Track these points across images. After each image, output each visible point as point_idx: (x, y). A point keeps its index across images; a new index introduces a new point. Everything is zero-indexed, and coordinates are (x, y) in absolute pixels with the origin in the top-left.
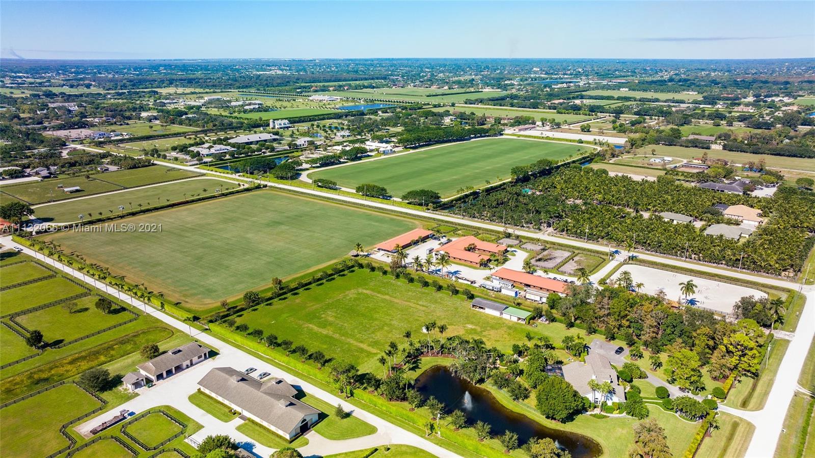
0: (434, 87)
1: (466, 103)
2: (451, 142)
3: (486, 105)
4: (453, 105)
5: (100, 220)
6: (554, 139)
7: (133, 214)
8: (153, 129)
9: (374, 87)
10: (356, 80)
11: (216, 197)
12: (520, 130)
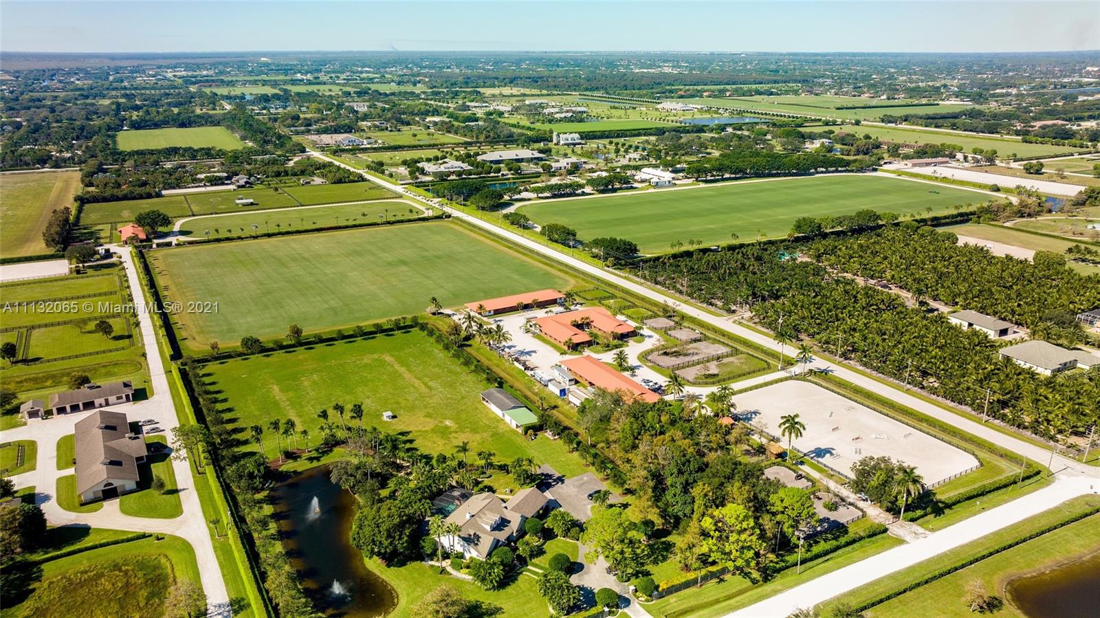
0: (865, 97)
1: (883, 121)
2: (779, 176)
3: (913, 124)
4: (857, 123)
5: (228, 239)
6: (954, 182)
7: (269, 235)
8: (417, 138)
9: (772, 94)
10: (761, 83)
11: (378, 224)
12: (914, 165)
